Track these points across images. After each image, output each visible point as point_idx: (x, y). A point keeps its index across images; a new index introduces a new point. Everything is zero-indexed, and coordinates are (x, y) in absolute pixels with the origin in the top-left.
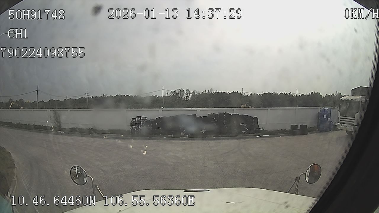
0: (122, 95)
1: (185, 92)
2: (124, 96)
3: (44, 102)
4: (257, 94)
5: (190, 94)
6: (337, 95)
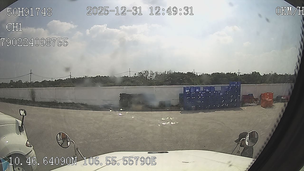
0: (101, 76)
1: (149, 73)
2: (103, 76)
3: (38, 82)
4: (207, 74)
5: (153, 74)
6: (272, 74)
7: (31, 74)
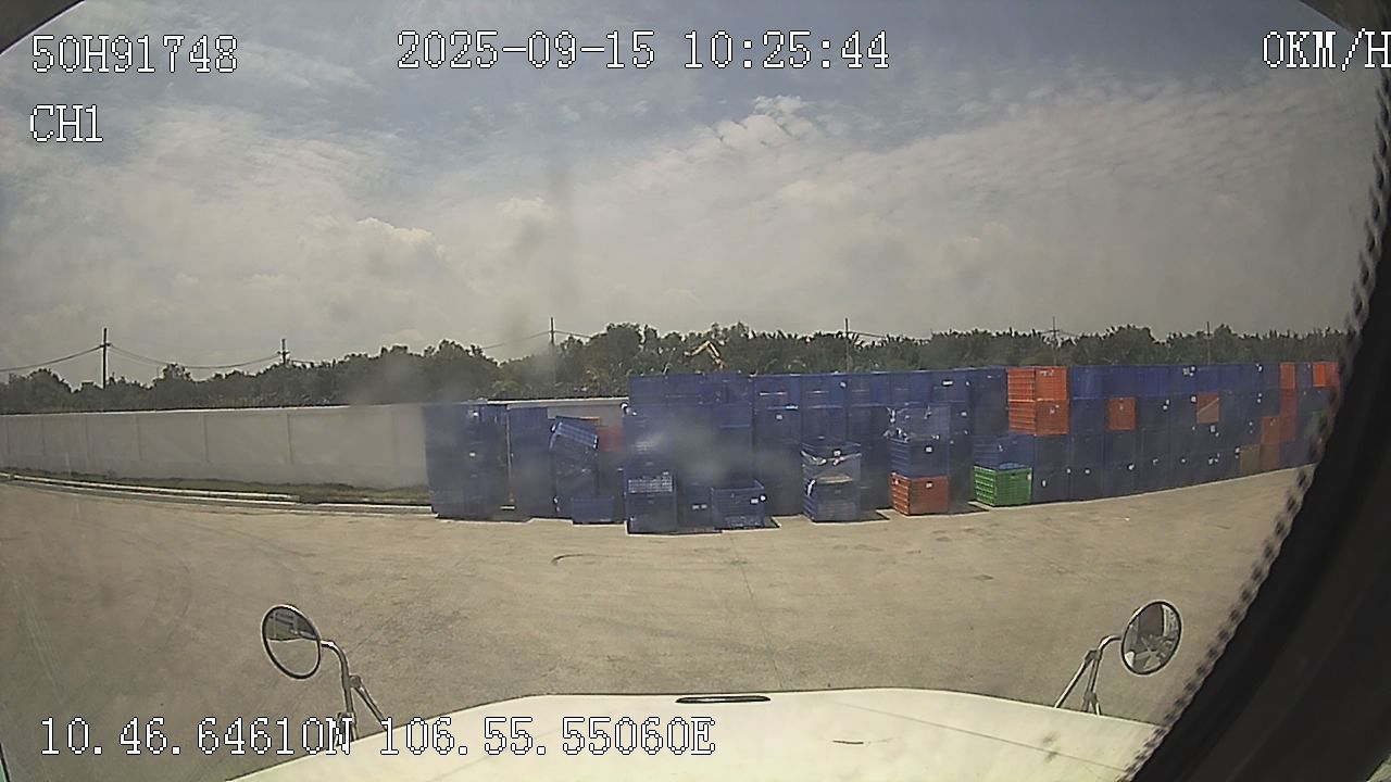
6: (1209, 334)
7: (104, 346)
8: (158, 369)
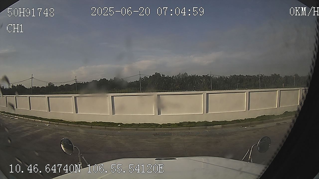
7: (32, 78)
8: (47, 83)
